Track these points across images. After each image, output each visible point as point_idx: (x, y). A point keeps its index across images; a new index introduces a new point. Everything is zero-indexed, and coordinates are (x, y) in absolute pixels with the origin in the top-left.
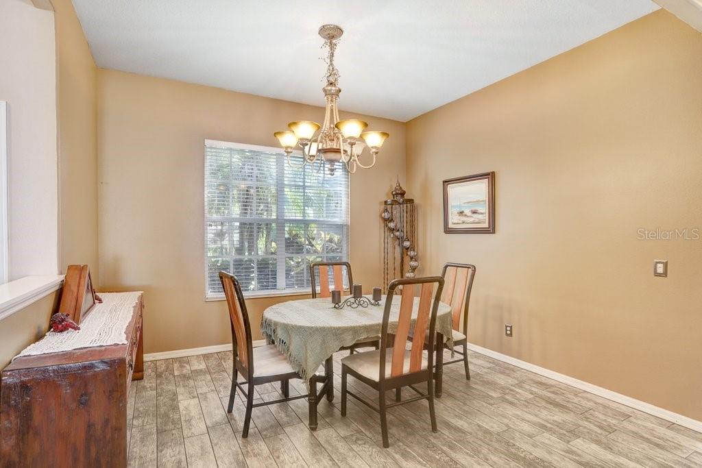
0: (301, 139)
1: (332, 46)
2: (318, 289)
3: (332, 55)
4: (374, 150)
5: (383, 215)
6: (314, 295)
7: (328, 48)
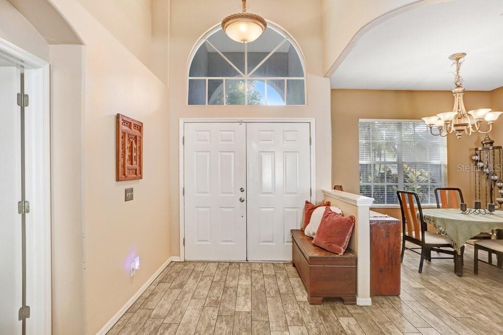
0: (445, 121)
1: (459, 65)
2: (440, 204)
3: (458, 69)
4: (491, 122)
5: (474, 158)
6: (438, 207)
7: (455, 66)
